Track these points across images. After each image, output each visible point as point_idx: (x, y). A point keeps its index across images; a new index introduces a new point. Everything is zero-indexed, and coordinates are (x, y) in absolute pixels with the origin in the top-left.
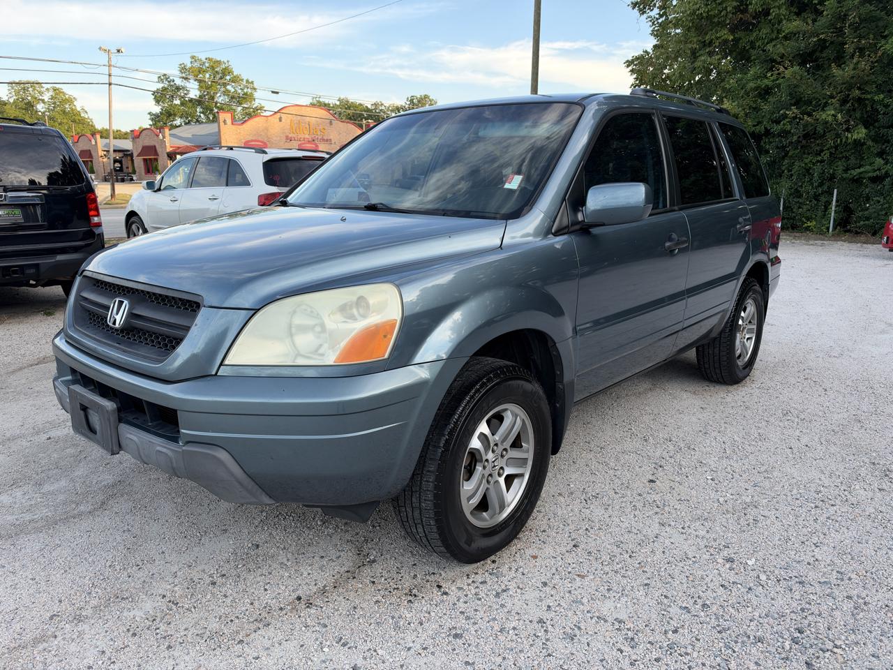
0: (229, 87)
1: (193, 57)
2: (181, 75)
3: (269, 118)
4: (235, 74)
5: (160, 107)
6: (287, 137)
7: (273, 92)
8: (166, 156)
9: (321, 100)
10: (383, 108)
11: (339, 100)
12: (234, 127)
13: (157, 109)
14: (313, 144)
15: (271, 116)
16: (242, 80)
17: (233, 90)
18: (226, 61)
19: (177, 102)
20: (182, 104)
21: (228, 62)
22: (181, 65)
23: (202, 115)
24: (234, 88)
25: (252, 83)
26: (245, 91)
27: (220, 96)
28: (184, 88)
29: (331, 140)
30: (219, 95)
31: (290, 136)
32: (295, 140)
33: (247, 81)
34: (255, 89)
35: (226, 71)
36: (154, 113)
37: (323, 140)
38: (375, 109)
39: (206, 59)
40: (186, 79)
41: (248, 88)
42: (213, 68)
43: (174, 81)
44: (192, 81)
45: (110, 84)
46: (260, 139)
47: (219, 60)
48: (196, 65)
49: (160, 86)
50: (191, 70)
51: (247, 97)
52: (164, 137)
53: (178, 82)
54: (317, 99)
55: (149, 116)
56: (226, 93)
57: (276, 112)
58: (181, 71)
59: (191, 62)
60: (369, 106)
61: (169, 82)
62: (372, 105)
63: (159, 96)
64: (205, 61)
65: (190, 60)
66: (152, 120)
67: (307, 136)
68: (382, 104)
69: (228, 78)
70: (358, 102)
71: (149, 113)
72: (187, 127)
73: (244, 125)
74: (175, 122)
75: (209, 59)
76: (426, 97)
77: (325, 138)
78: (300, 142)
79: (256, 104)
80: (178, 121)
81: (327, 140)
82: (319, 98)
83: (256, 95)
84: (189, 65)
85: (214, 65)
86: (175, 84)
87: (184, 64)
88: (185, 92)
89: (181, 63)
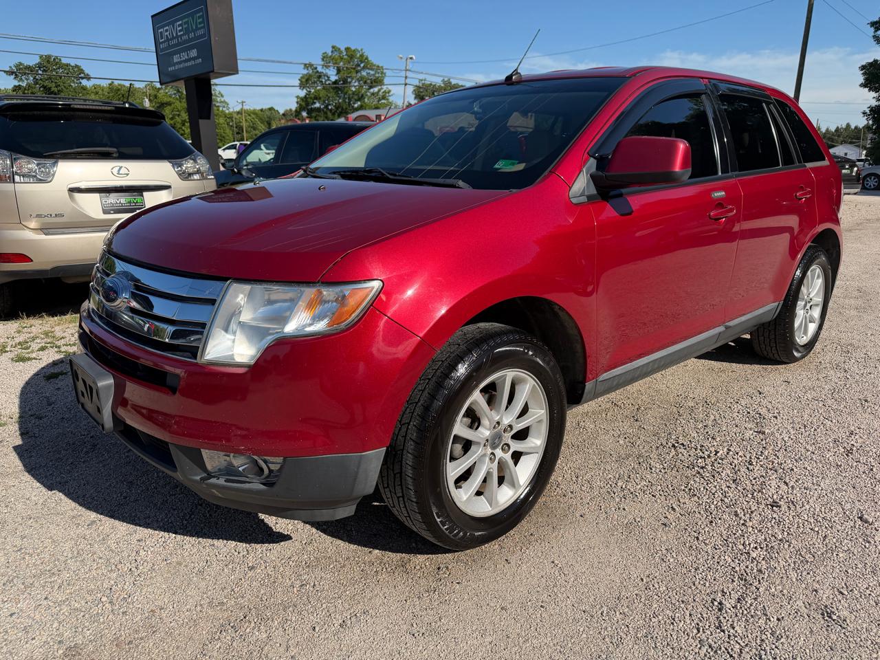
0: (364, 73)
1: (333, 47)
2: (323, 63)
4: (369, 59)
5: (305, 91)
13: (302, 93)
16: (375, 65)
18: (360, 50)
20: (324, 88)
21: (362, 50)
22: (324, 54)
24: (368, 74)
25: (382, 68)
26: (377, 75)
28: (324, 74)
30: (354, 81)
33: (378, 67)
34: (385, 74)
35: (363, 58)
36: (301, 96)
40: (327, 67)
41: (379, 73)
42: (350, 57)
43: (316, 68)
44: (331, 68)
45: (406, 84)
47: (355, 49)
48: (336, 54)
49: (305, 72)
50: (332, 58)
51: (378, 82)
53: (320, 69)
54: (423, 82)
55: (296, 100)
58: (323, 60)
59: (332, 52)
61: (313, 69)
63: (305, 82)
64: (343, 49)
65: (331, 49)
66: (297, 103)
69: (362, 65)
71: (297, 97)
75: (347, 49)
79: (385, 88)
82: (425, 80)
83: (386, 81)
84: (330, 54)
85: (351, 53)
86: (318, 72)
87: (326, 53)
88: (326, 78)
89: (324, 52)
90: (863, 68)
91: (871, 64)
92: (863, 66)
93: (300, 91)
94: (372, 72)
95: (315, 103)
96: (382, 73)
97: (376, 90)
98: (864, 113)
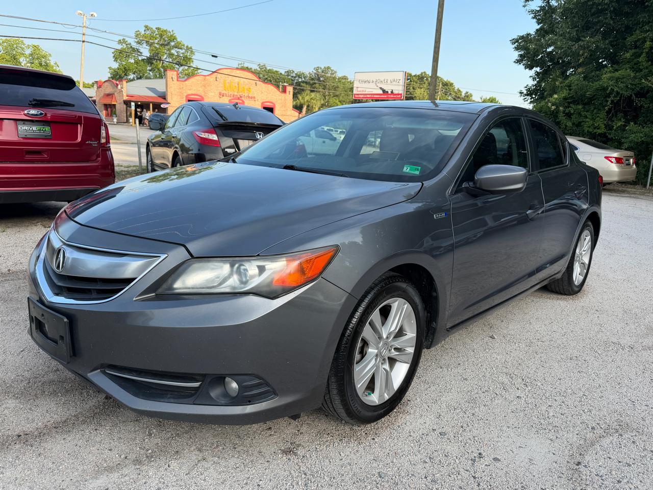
0: (173, 51)
1: (146, 27)
2: (136, 40)
3: (207, 77)
4: (179, 40)
5: (118, 64)
6: (220, 94)
7: (213, 56)
8: (123, 103)
9: (246, 65)
10: (294, 75)
11: (259, 68)
12: (178, 82)
13: (115, 65)
14: (241, 100)
15: (208, 75)
16: (184, 45)
17: (176, 54)
18: (171, 31)
19: (132, 61)
20: (137, 62)
21: (172, 31)
22: (137, 32)
23: (150, 72)
24: (177, 52)
25: (191, 48)
26: (186, 55)
27: (166, 58)
28: (138, 50)
29: (254, 97)
31: (222, 92)
32: (226, 96)
33: (187, 47)
34: (194, 53)
35: (173, 38)
36: (113, 68)
37: (249, 97)
38: (288, 75)
39: (156, 28)
40: (139, 43)
41: (188, 52)
42: (161, 36)
43: (130, 44)
45: (83, 42)
46: (198, 93)
47: (165, 29)
48: (149, 32)
49: (119, 47)
50: (144, 37)
51: (187, 60)
52: (122, 88)
53: (134, 45)
54: (242, 65)
55: (109, 69)
56: (171, 55)
57: (213, 72)
58: (136, 37)
59: (145, 30)
60: (283, 73)
61: (127, 45)
62: (285, 72)
63: (119, 55)
65: (144, 28)
66: (110, 73)
67: (236, 94)
68: (293, 72)
69: (172, 44)
70: (275, 69)
71: (109, 68)
72: (139, 81)
73: (186, 82)
74: (129, 77)
75: (158, 29)
76: (328, 68)
77: (250, 96)
78: (230, 98)
79: (194, 65)
80: (131, 76)
81: (252, 98)
85: (162, 33)
86: (131, 47)
87: (139, 31)
88: (139, 53)
89: (137, 30)
90: (514, 41)
91: (522, 37)
92: (513, 39)
93: (115, 63)
94: (181, 51)
95: (129, 75)
96: (192, 52)
97: (186, 68)
98: (521, 93)
